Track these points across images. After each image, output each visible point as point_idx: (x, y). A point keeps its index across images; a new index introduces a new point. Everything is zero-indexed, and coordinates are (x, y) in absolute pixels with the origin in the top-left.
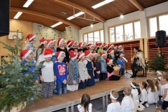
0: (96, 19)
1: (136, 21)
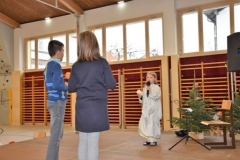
0: (60, 5)
1: (154, 17)
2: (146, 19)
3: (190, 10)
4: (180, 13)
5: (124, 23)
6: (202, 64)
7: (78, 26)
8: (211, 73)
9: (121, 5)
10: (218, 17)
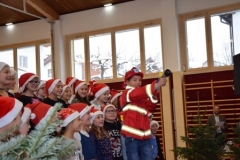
1: (151, 24)
2: (141, 26)
3: (195, 15)
4: (182, 19)
5: (113, 31)
6: (212, 82)
7: (52, 35)
8: (223, 93)
9: (109, 8)
10: (234, 16)
